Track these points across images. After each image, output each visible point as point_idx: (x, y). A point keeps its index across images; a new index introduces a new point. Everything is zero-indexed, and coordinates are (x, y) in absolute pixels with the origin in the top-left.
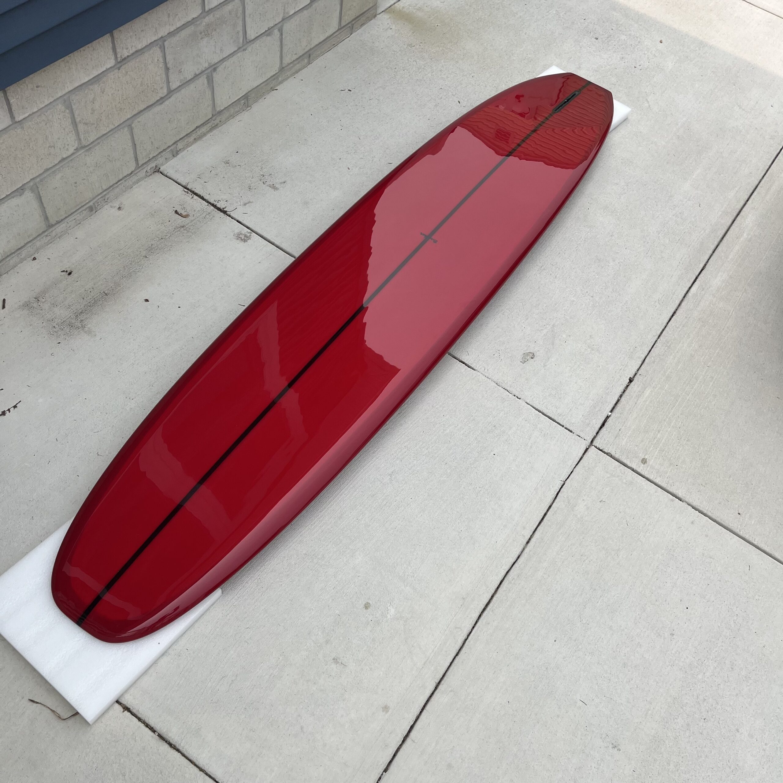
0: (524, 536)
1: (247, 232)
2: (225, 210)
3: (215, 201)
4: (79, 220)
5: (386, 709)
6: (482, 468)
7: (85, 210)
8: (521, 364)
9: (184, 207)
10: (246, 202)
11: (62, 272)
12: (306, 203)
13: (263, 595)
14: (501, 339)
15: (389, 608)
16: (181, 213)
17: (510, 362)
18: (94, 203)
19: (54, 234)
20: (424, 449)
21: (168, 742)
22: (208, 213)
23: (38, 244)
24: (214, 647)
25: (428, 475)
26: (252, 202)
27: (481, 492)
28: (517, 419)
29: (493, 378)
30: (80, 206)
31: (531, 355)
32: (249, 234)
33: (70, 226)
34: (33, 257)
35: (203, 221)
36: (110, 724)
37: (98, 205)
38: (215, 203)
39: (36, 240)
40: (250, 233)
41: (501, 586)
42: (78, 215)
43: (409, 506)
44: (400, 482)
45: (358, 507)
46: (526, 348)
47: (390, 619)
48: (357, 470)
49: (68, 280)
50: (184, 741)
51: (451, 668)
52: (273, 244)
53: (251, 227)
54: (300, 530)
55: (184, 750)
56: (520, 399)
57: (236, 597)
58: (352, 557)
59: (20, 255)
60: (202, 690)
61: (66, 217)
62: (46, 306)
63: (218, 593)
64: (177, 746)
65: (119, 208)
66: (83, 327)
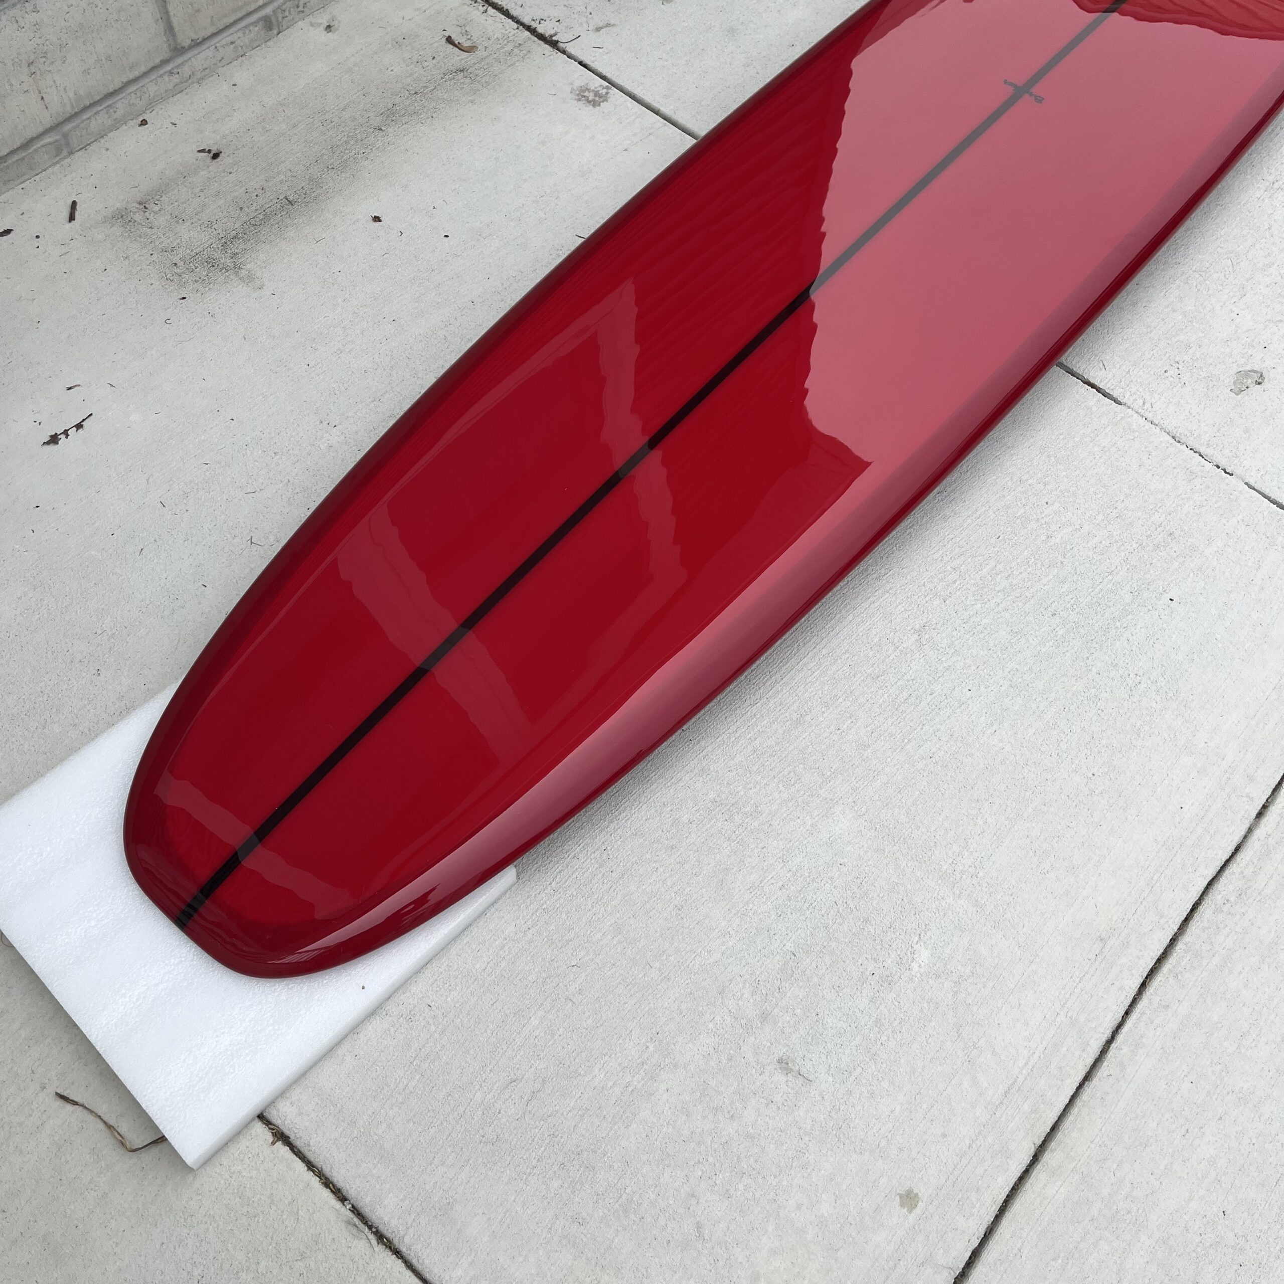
0: (1252, 799)
1: (601, 86)
2: (554, 38)
3: (534, 20)
4: (242, 47)
5: (909, 1199)
6: (1142, 630)
7: (255, 23)
8: (1233, 395)
9: (466, 31)
10: (601, 24)
11: (199, 151)
12: (732, 31)
13: (612, 889)
14: (1181, 338)
15: (915, 947)
16: (459, 43)
17: (1205, 390)
18: (274, 11)
19: (186, 70)
20: (999, 576)
21: (374, 1230)
22: (517, 45)
23: (152, 88)
24: (492, 1005)
25: (1009, 638)
26: (614, 25)
27: (1142, 686)
28: (1224, 521)
29: (1166, 424)
30: (244, 12)
31: (1256, 377)
32: (604, 91)
33: (222, 58)
34: (141, 119)
35: (506, 60)
36: (240, 1172)
37: (283, 18)
38: (534, 25)
39: (147, 80)
40: (607, 88)
41: (1196, 917)
42: (240, 34)
43: (963, 707)
44: (942, 650)
45: (841, 700)
46: (1243, 361)
47: (919, 975)
48: (838, 616)
49: (211, 168)
50: (412, 1230)
51: (1075, 1111)
52: (657, 112)
53: (609, 75)
54: (703, 743)
55: (412, 1254)
56: (1231, 475)
57: (549, 890)
58: (825, 818)
59: (111, 111)
60: (461, 1109)
61: (214, 35)
62: (161, 221)
63: (508, 875)
64: (395, 1241)
65: (329, 28)
66: (237, 268)
